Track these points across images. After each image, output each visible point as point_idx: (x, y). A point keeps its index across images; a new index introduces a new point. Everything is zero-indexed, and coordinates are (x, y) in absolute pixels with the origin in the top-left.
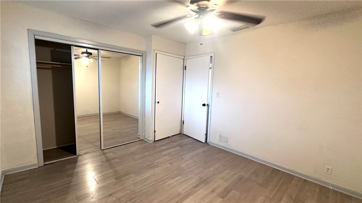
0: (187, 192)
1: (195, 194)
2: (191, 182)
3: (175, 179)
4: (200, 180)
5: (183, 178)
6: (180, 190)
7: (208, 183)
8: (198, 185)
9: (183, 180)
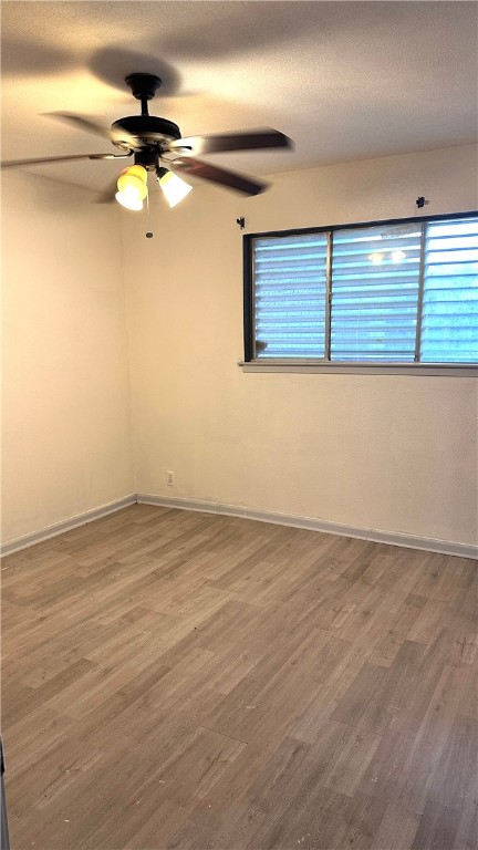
0: (185, 655)
1: (160, 654)
2: (178, 686)
3: (238, 681)
4: (147, 697)
5: (212, 691)
6: (207, 654)
7: (120, 693)
8: (156, 679)
9: (211, 685)
